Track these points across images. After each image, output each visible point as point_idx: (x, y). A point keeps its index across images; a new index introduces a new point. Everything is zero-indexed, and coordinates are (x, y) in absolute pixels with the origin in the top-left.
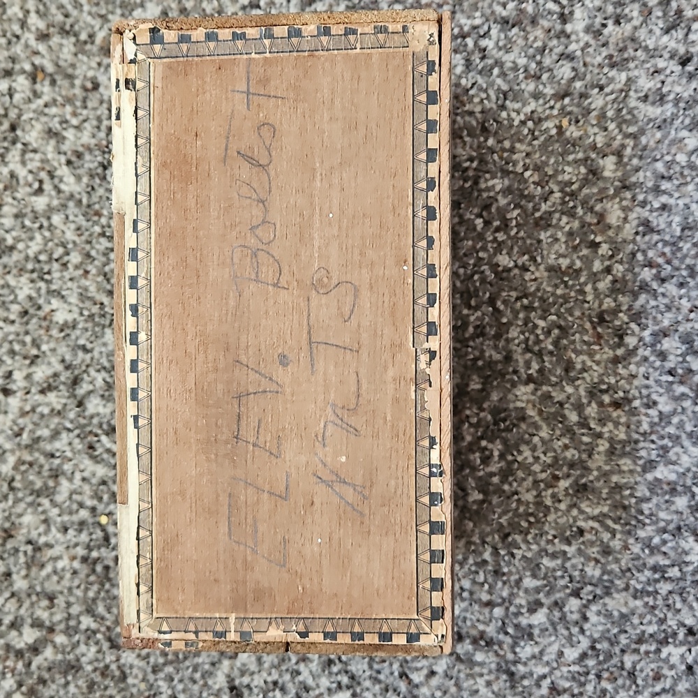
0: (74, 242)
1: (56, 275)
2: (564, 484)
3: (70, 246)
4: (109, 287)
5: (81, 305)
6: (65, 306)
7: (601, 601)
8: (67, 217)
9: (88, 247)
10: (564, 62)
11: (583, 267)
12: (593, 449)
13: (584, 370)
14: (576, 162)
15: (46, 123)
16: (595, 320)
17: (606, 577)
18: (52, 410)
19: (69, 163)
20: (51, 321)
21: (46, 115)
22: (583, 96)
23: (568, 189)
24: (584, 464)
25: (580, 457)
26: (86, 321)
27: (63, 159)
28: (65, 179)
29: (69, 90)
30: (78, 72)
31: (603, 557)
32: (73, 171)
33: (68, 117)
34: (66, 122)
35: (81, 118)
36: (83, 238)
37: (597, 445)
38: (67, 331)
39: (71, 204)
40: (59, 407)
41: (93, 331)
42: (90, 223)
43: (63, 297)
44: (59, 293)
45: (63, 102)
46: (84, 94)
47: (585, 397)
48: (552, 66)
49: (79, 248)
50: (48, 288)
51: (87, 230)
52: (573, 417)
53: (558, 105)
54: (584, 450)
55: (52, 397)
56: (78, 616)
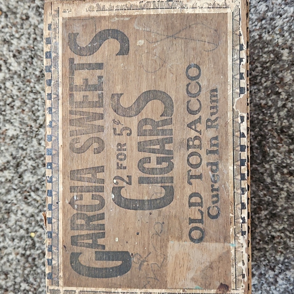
0: (17, 96)
1: (8, 112)
2: (264, 213)
3: (15, 97)
4: (35, 118)
5: (21, 127)
6: (13, 127)
7: (284, 273)
8: (13, 83)
9: (24, 98)
10: (262, 3)
11: (273, 105)
12: (278, 196)
13: (274, 156)
14: (268, 53)
15: (3, 36)
16: (279, 131)
17: (286, 260)
18: (7, 180)
19: (14, 56)
20: (6, 135)
21: (3, 32)
22: (272, 19)
23: (265, 66)
24: (274, 204)
25: (272, 200)
26: (23, 135)
27: (11, 54)
28: (12, 64)
29: (14, 20)
30: (18, 11)
31: (285, 251)
32: (16, 60)
33: (14, 33)
34: (13, 35)
35: (20, 34)
36: (22, 93)
37: (281, 194)
38: (14, 140)
39: (15, 76)
40: (10, 178)
41: (27, 139)
42: (25, 86)
43: (12, 123)
44: (10, 121)
45: (11, 26)
46: (22, 22)
47: (275, 170)
48: (256, 5)
49: (19, 98)
50: (4, 118)
51: (23, 89)
52: (269, 180)
53: (259, 24)
54: (274, 197)
55: (6, 173)
56: (20, 283)
